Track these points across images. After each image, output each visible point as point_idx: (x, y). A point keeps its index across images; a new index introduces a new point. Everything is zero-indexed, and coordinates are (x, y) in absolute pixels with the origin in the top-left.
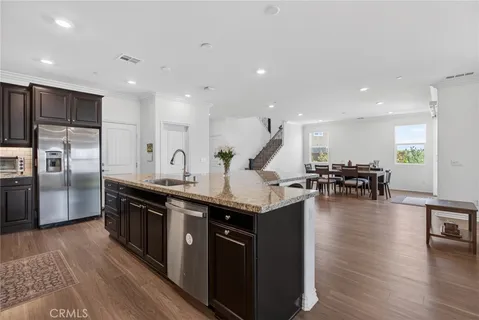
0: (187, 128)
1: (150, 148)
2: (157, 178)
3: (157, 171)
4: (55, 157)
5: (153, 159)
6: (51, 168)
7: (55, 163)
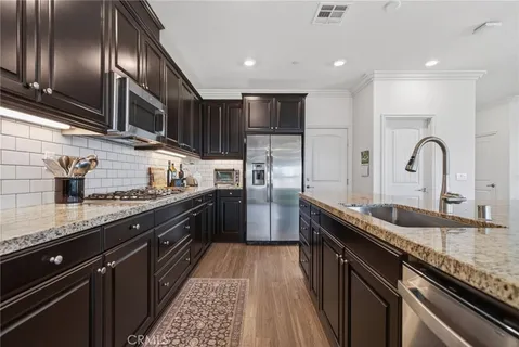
0: (428, 121)
1: (366, 157)
2: (376, 202)
3: (376, 190)
4: (259, 169)
5: (369, 173)
6: (256, 181)
7: (260, 176)
